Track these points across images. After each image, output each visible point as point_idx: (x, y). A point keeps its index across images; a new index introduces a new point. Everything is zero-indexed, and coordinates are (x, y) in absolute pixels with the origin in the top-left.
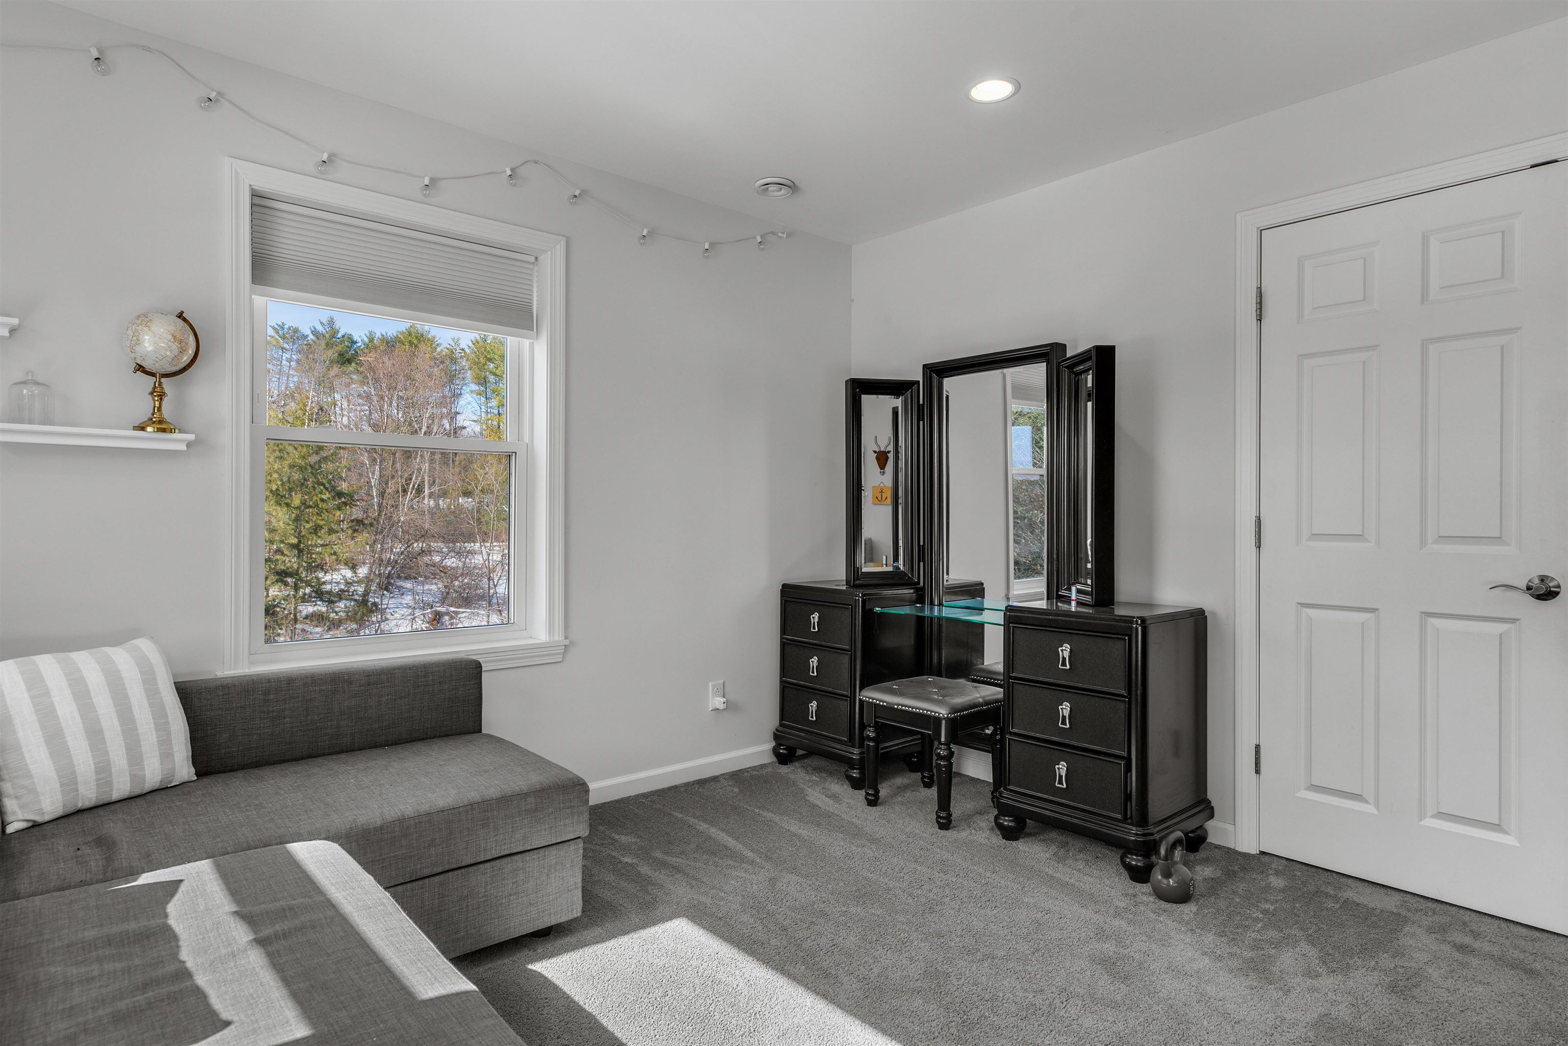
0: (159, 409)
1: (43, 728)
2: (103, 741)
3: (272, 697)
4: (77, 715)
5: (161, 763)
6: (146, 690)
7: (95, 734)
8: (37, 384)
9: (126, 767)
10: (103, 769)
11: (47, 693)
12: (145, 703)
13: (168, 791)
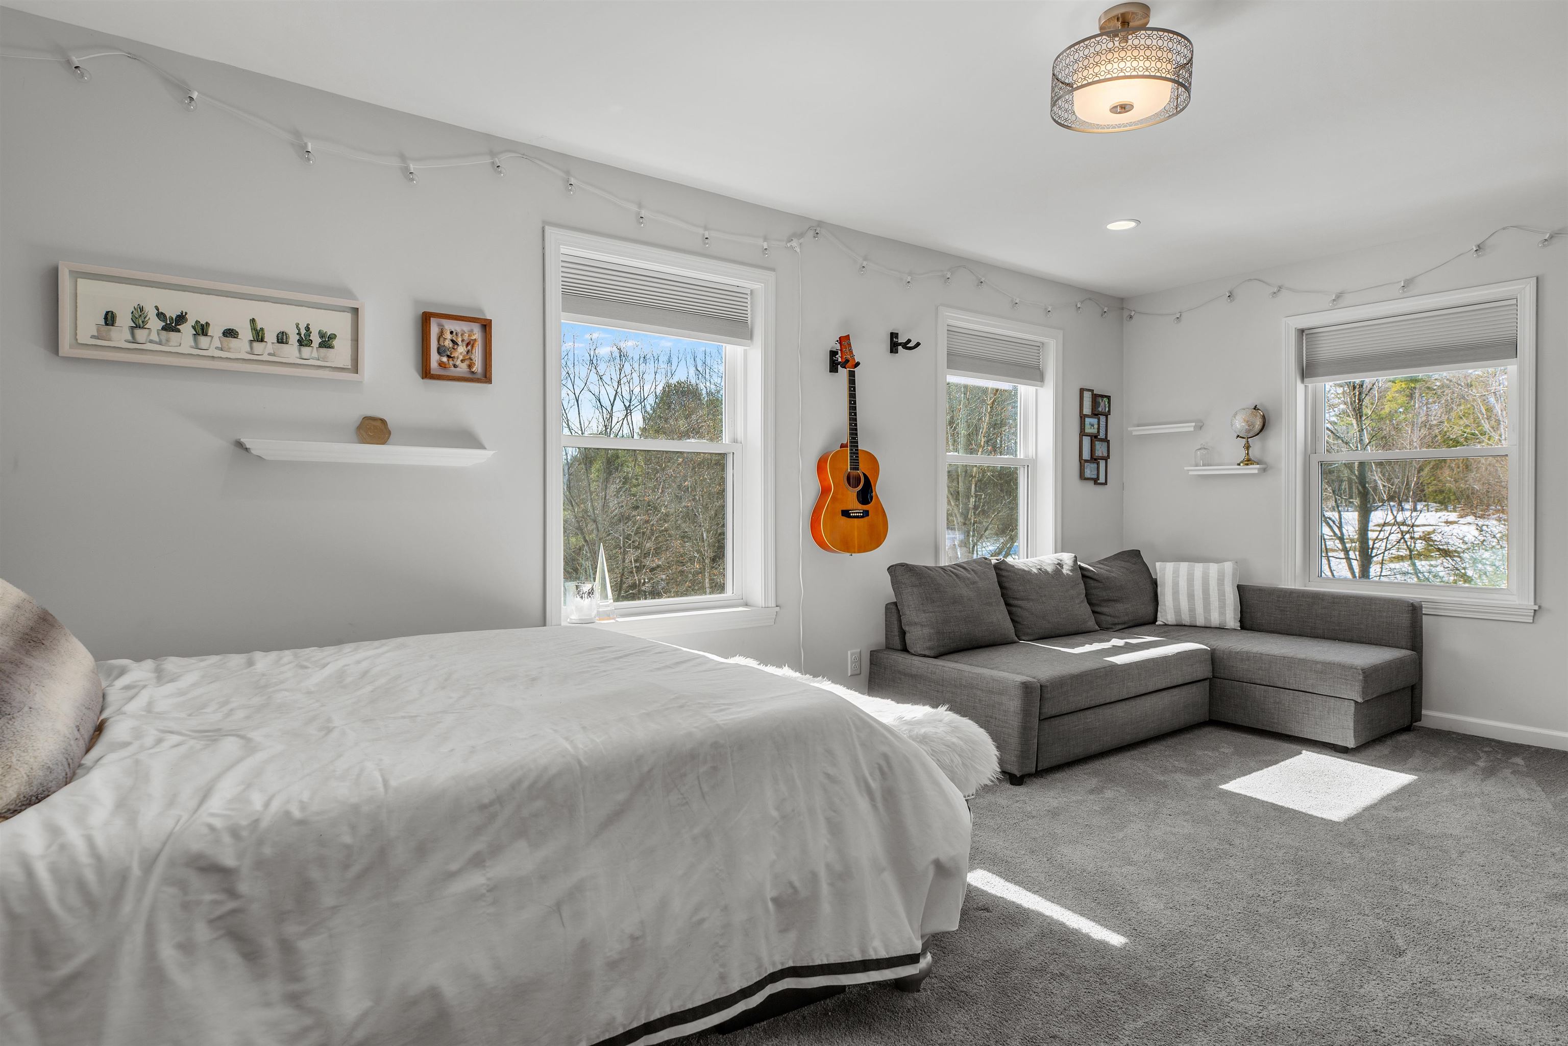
0: (1248, 454)
1: (1173, 589)
2: (1194, 599)
3: (1281, 599)
4: (1186, 587)
5: (1219, 616)
6: (1218, 583)
7: (1191, 596)
8: (1205, 449)
9: (1202, 613)
10: (1192, 610)
11: (1178, 576)
12: (1216, 588)
13: (1223, 630)
